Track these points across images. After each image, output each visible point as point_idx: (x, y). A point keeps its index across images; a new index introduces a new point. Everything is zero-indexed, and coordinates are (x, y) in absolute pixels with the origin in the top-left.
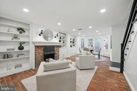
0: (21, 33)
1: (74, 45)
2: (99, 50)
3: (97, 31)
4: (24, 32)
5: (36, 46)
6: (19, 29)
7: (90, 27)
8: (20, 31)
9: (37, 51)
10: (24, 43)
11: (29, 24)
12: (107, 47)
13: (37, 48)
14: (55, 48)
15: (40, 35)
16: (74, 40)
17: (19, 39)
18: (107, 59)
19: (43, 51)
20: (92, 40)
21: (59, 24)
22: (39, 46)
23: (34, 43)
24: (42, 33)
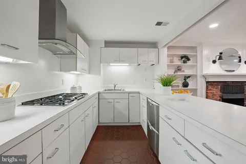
0: (185, 62)
4: (189, 59)
5: (207, 82)
6: (182, 58)
8: (184, 59)
9: (211, 90)
10: (189, 77)
11: (196, 47)
13: (210, 85)
15: (214, 62)
17: (183, 71)
19: (221, 91)
22: (214, 82)
23: (204, 77)
24: (220, 58)
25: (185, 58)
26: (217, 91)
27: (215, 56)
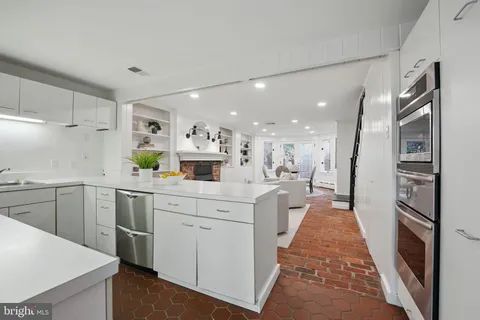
0: (154, 132)
1: (247, 161)
2: (311, 172)
3: (307, 128)
4: (159, 128)
5: (181, 162)
6: (151, 124)
7: (295, 121)
8: (153, 127)
10: (160, 155)
11: (169, 112)
12: (327, 164)
13: (184, 165)
14: (214, 168)
15: (188, 136)
16: (246, 146)
17: (153, 145)
18: (328, 193)
19: (194, 173)
20: (292, 146)
21: (234, 113)
22: (188, 162)
23: (178, 155)
24: (194, 133)
25: (155, 126)
26: (190, 172)
27: (189, 129)
